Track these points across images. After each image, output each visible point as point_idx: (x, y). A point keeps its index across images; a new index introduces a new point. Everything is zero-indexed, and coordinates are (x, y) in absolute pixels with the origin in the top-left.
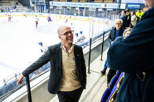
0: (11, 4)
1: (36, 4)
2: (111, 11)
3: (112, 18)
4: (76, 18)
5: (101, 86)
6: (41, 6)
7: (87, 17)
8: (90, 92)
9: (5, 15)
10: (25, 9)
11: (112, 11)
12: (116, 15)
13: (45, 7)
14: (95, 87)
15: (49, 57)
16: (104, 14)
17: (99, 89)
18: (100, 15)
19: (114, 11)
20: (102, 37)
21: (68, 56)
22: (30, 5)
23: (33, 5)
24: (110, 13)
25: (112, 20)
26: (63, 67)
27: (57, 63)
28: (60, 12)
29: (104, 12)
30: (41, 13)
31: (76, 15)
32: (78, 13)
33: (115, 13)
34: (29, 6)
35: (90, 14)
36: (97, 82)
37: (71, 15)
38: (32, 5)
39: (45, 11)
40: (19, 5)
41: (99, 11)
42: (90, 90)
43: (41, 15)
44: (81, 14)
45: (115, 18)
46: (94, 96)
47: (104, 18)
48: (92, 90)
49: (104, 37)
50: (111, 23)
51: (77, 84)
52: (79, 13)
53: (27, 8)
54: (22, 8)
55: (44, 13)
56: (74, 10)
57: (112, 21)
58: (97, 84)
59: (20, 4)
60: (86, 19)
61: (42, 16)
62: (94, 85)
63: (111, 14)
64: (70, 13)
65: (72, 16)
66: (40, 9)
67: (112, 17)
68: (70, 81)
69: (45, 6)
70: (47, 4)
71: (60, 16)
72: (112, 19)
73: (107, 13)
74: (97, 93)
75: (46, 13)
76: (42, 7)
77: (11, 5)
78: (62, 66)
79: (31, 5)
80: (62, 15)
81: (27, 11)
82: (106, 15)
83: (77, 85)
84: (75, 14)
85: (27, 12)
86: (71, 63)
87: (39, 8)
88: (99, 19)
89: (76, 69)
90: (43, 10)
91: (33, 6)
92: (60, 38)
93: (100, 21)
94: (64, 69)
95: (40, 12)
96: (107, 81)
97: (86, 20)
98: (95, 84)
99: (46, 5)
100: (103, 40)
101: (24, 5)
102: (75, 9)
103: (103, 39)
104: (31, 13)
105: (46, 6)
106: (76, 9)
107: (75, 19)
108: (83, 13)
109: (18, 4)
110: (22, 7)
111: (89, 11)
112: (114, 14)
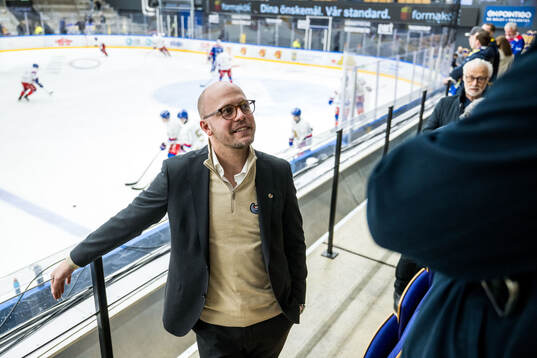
0: (79, 7)
1: (160, 7)
2: (425, 35)
3: (427, 60)
4: (298, 57)
5: (371, 306)
6: (179, 14)
7: (336, 56)
8: (330, 326)
9: (57, 45)
10: (125, 23)
11: (429, 35)
12: (441, 49)
13: (191, 19)
14: (349, 307)
15: (162, 199)
16: (399, 45)
17: (365, 315)
18: (381, 49)
19: (433, 35)
20: (384, 126)
21: (234, 196)
22: (141, 11)
23: (152, 9)
24: (421, 39)
25: (427, 67)
26: (214, 238)
27: (192, 220)
28: (243, 37)
29: (398, 37)
30: (176, 40)
31: (298, 45)
32: (306, 40)
33: (438, 42)
34: (138, 15)
35: (347, 45)
36: (358, 289)
37: (280, 46)
38: (147, 11)
39: (190, 31)
40: (105, 10)
41: (379, 32)
42: (331, 318)
43: (179, 44)
44: (317, 45)
45: (438, 59)
46: (345, 340)
47: (395, 59)
48: (337, 318)
49: (389, 127)
50: (423, 77)
51: (267, 301)
52: (308, 38)
53: (130, 20)
54: (113, 22)
55: (187, 37)
56: (291, 28)
57: (427, 71)
58: (359, 296)
59: (107, 7)
60: (333, 61)
61: (180, 48)
62: (346, 301)
63: (423, 44)
64: (277, 40)
65: (284, 51)
66: (175, 25)
67: (425, 57)
68: (238, 291)
69: (192, 13)
70: (200, 6)
71: (244, 51)
72: (424, 63)
73: (408, 39)
74: (354, 330)
75: (195, 38)
76: (182, 18)
77: (76, 10)
78: (211, 234)
79: (145, 13)
80: (249, 47)
81: (132, 30)
82: (406, 48)
83: (267, 305)
84: (296, 44)
85: (130, 34)
86: (244, 225)
87: (172, 22)
88: (379, 62)
89: (260, 246)
90: (186, 27)
91: (151, 14)
92: (206, 127)
93: (381, 69)
94: (216, 247)
95: (176, 34)
96: (392, 289)
97: (335, 65)
98: (351, 298)
99: (196, 11)
100: (387, 137)
101: (122, 12)
102: (296, 26)
103: (384, 134)
104: (143, 39)
105: (195, 16)
106: (299, 26)
107: (294, 59)
108: (324, 41)
109: (102, 7)
110: (115, 18)
111: (346, 34)
112: (434, 46)
